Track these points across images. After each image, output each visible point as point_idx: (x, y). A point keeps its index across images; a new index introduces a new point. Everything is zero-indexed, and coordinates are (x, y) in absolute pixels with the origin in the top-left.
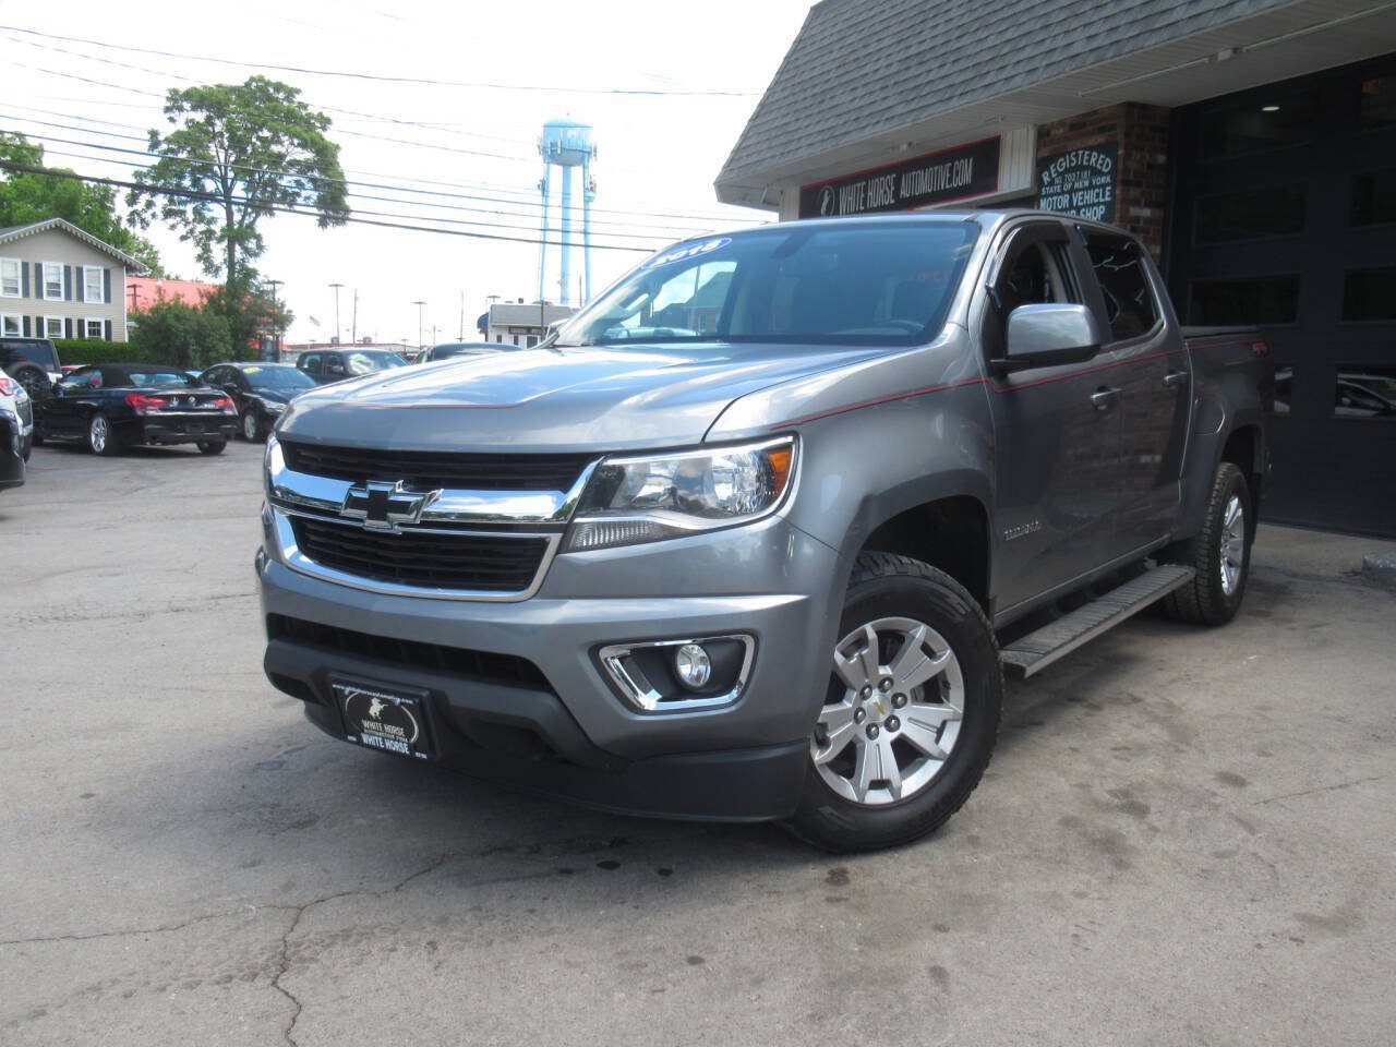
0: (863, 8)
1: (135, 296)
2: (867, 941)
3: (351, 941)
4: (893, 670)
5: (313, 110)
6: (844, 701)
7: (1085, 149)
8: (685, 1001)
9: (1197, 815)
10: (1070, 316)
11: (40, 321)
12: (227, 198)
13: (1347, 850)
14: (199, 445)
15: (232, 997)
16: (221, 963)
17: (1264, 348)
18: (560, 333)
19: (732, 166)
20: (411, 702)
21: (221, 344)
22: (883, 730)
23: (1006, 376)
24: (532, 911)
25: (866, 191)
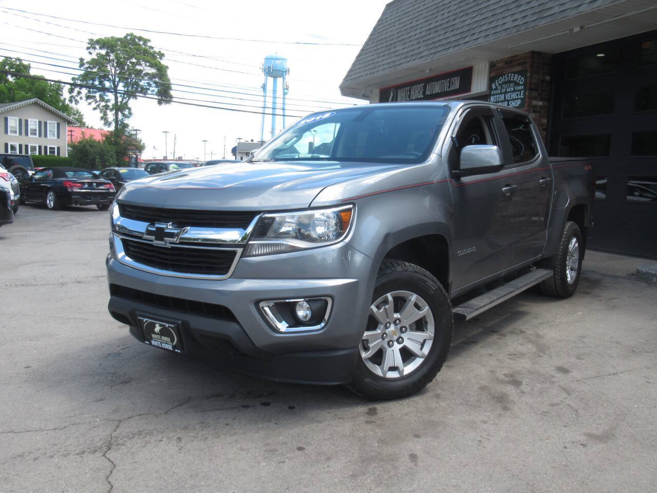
0: (410, 5)
1: (71, 135)
2: (382, 442)
3: (142, 437)
4: (400, 315)
5: (156, 50)
6: (377, 330)
7: (512, 73)
8: (294, 467)
9: (545, 386)
10: (490, 151)
11: (27, 146)
12: (115, 91)
13: (613, 404)
14: (97, 206)
15: (84, 461)
16: (80, 445)
17: (590, 168)
18: (255, 155)
19: (348, 79)
20: (173, 326)
21: (111, 159)
22: (395, 343)
23: (460, 179)
24: (227, 424)
25: (410, 91)
